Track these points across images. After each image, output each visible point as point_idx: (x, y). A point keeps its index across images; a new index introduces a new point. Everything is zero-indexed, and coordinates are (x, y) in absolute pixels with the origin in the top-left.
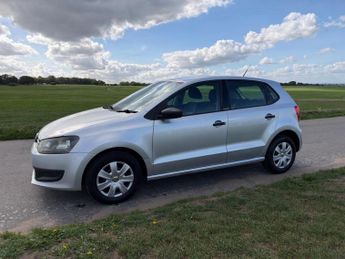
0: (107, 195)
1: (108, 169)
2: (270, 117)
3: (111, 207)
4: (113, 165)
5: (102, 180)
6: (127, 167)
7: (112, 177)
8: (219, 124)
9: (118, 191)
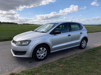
0: (39, 58)
1: (40, 50)
2: (81, 33)
3: (41, 62)
4: (41, 48)
5: (38, 53)
6: (45, 49)
7: (41, 52)
8: (69, 35)
9: (42, 57)
